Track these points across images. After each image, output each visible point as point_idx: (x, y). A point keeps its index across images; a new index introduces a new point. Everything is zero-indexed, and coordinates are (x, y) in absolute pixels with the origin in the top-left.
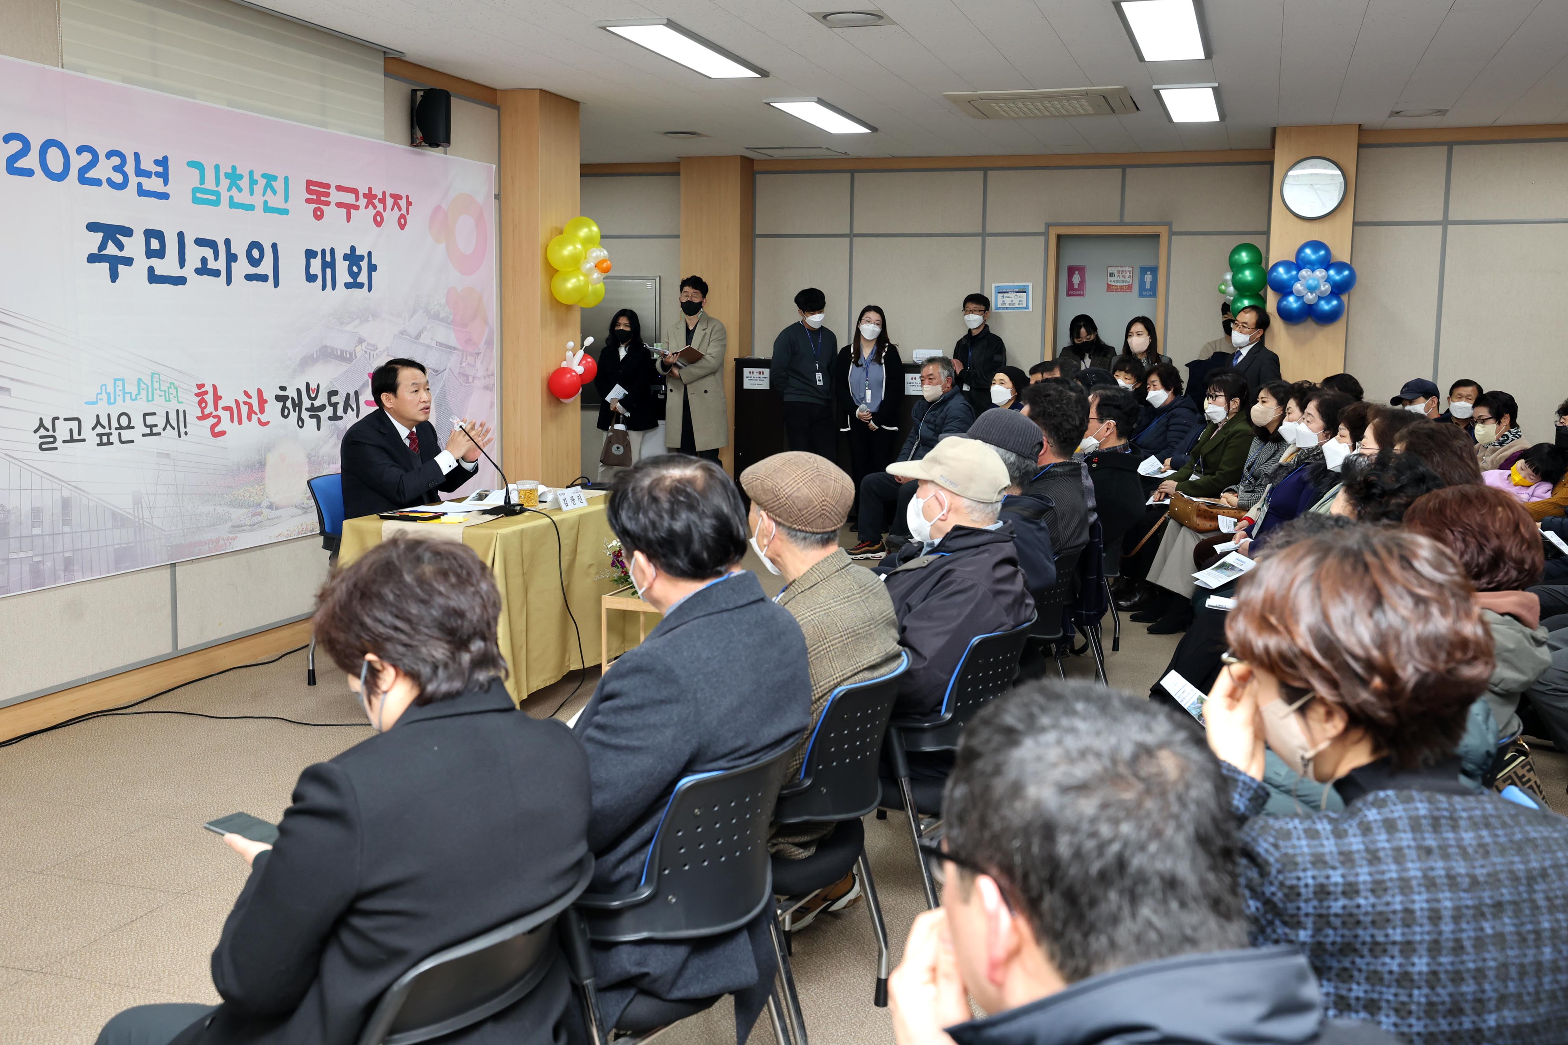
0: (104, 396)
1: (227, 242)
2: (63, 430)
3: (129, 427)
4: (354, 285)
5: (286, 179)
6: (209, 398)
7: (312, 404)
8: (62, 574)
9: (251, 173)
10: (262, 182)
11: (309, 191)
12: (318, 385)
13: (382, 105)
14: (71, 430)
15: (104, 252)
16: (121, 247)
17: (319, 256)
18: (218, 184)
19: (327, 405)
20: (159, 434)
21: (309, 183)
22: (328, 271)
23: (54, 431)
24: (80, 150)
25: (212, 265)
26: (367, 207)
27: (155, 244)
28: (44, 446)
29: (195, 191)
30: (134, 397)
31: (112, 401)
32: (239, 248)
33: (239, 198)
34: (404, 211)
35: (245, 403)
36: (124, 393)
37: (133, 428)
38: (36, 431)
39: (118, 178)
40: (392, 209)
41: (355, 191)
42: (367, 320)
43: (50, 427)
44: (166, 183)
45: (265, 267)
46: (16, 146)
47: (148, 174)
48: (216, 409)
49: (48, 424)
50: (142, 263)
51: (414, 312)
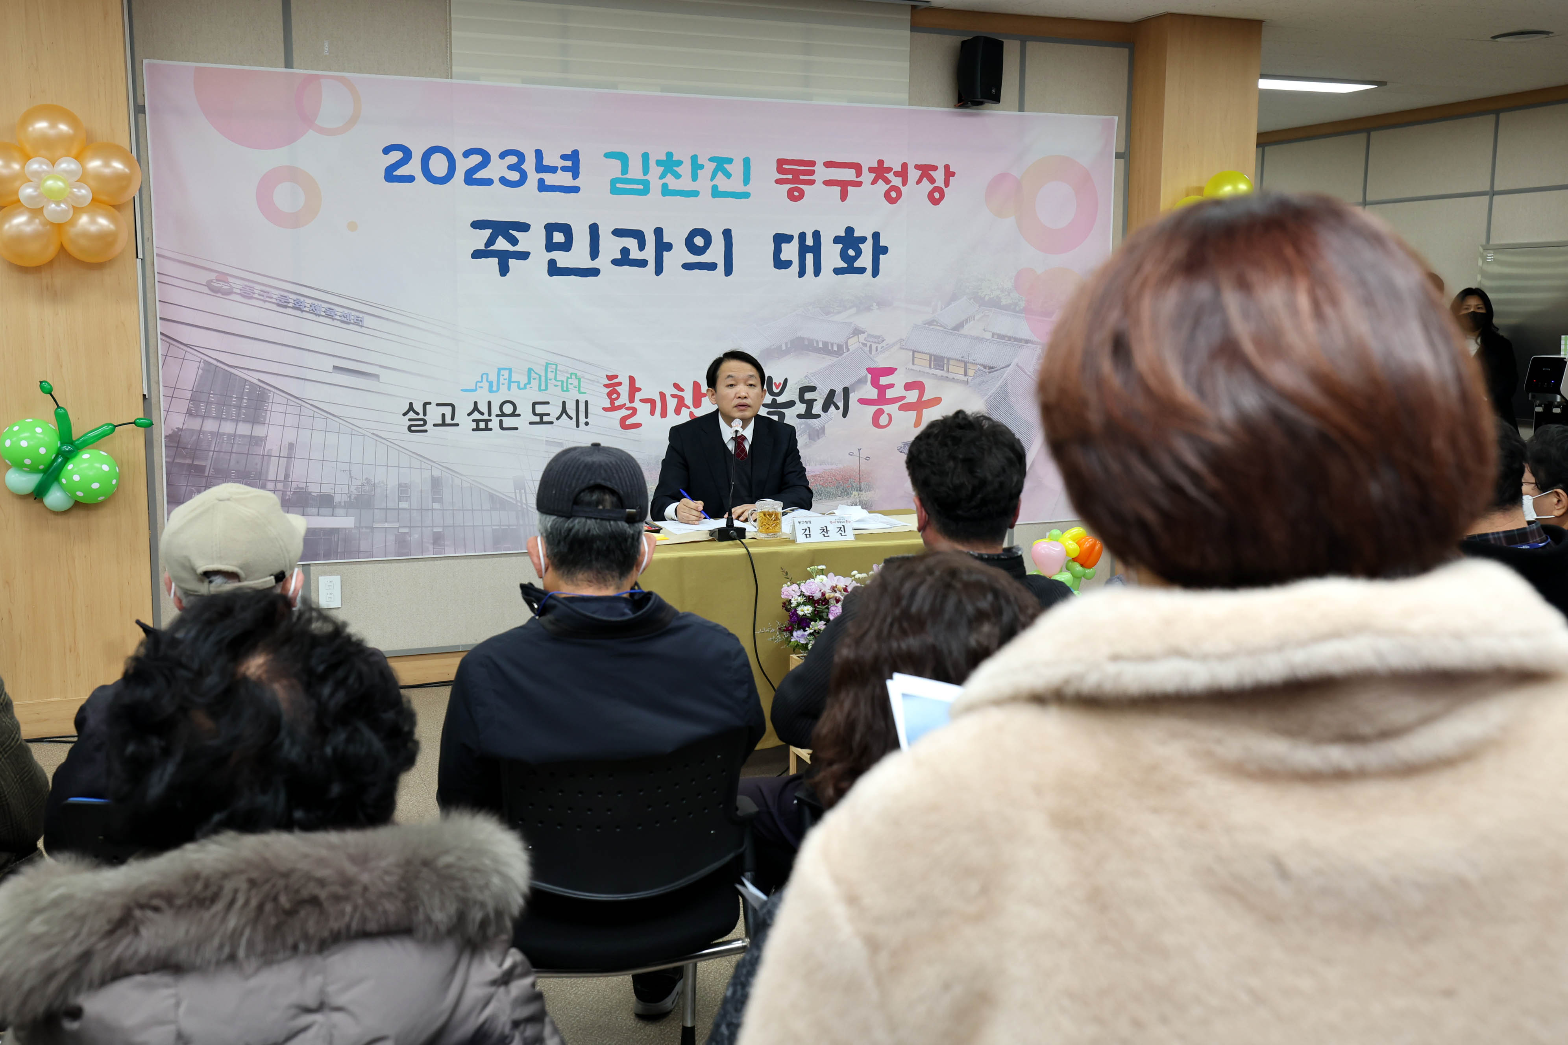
0: (485, 385)
1: (658, 232)
2: (434, 415)
3: (513, 414)
4: (850, 268)
5: (747, 162)
6: (624, 390)
7: (774, 401)
8: (431, 547)
9: (694, 158)
10: (710, 166)
11: (780, 170)
12: (786, 381)
13: (907, 64)
14: (443, 415)
15: (492, 248)
16: (514, 241)
17: (796, 241)
18: (646, 171)
19: (797, 401)
20: (552, 423)
21: (781, 162)
22: (810, 257)
23: (425, 414)
24: (467, 154)
25: (635, 254)
26: (874, 182)
27: (558, 237)
28: (413, 428)
29: (613, 182)
30: (522, 386)
31: (495, 389)
32: (676, 236)
33: (673, 183)
34: (940, 183)
35: (673, 396)
36: (510, 382)
37: (519, 415)
38: (404, 414)
39: (514, 176)
40: (919, 182)
41: (858, 168)
42: (869, 309)
43: (421, 411)
44: (576, 176)
45: (715, 253)
46: (397, 155)
47: (553, 170)
48: (632, 400)
49: (418, 408)
50: (540, 257)
51: (954, 298)
